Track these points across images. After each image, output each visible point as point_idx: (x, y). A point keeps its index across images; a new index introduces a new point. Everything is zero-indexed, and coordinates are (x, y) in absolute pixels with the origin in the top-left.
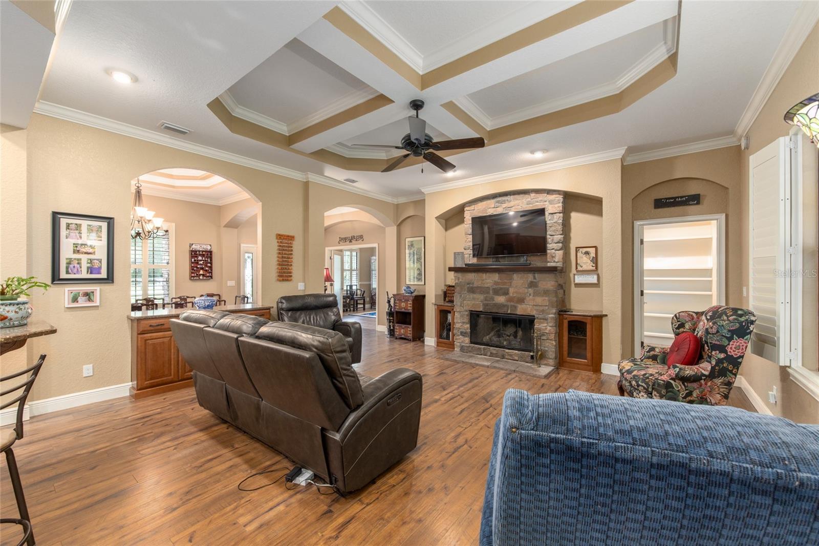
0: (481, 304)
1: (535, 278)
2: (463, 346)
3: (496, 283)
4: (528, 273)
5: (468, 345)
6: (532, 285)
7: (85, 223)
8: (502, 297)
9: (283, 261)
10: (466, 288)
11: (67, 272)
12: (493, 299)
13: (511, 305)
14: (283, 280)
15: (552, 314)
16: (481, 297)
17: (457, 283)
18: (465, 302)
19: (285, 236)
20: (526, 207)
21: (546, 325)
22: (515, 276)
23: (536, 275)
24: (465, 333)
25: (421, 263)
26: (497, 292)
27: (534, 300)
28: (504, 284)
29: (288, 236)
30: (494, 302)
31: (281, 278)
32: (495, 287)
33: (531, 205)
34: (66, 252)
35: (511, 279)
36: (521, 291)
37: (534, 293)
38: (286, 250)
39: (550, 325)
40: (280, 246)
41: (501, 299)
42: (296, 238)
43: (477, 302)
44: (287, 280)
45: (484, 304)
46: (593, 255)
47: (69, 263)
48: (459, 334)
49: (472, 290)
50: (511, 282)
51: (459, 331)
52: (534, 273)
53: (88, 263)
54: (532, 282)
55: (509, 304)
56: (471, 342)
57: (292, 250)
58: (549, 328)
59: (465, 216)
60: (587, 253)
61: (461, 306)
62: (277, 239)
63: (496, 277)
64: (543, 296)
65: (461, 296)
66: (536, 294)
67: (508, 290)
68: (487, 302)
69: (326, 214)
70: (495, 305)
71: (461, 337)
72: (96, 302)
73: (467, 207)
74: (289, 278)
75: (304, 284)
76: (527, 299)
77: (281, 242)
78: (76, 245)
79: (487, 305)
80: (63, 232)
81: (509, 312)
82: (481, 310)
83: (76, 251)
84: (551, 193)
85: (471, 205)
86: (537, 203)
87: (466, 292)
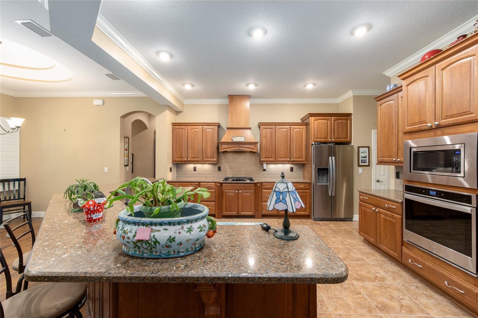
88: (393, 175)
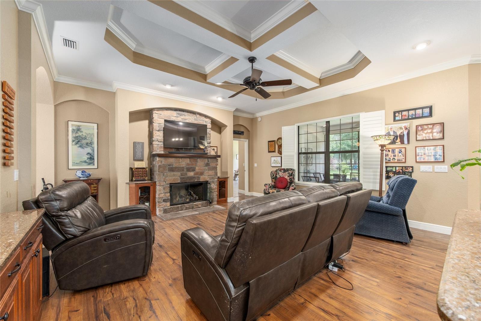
0: (179, 178)
1: (208, 161)
2: (165, 209)
3: (188, 164)
4: (205, 159)
5: (169, 207)
6: (207, 165)
8: (191, 172)
10: (167, 168)
12: (186, 174)
13: (197, 177)
14: (6, 165)
15: (216, 179)
16: (179, 174)
17: (160, 165)
18: (167, 178)
20: (195, 122)
21: (213, 185)
22: (199, 160)
23: (209, 159)
24: (167, 200)
25: (93, 148)
26: (189, 170)
27: (208, 173)
28: (192, 164)
30: (187, 176)
31: (5, 162)
32: (187, 166)
33: (197, 121)
35: (197, 162)
36: (202, 168)
37: (208, 169)
39: (215, 184)
41: (191, 174)
42: (15, 97)
43: (176, 177)
45: (181, 178)
46: (216, 150)
48: (162, 201)
49: (172, 169)
50: (196, 164)
51: (162, 199)
52: (208, 159)
54: (207, 163)
55: (196, 176)
56: (171, 205)
57: (13, 115)
58: (215, 186)
59: (154, 117)
60: (214, 149)
61: (164, 181)
62: (2, 90)
63: (188, 161)
64: (212, 170)
65: (164, 175)
66: (209, 169)
67: (195, 168)
68: (182, 176)
70: (188, 177)
71: (163, 203)
73: (156, 111)
74: (11, 161)
75: (18, 171)
76: (205, 172)
79: (183, 178)
81: (196, 181)
82: (179, 182)
84: (206, 117)
85: (159, 111)
86: (200, 121)
87: (167, 171)
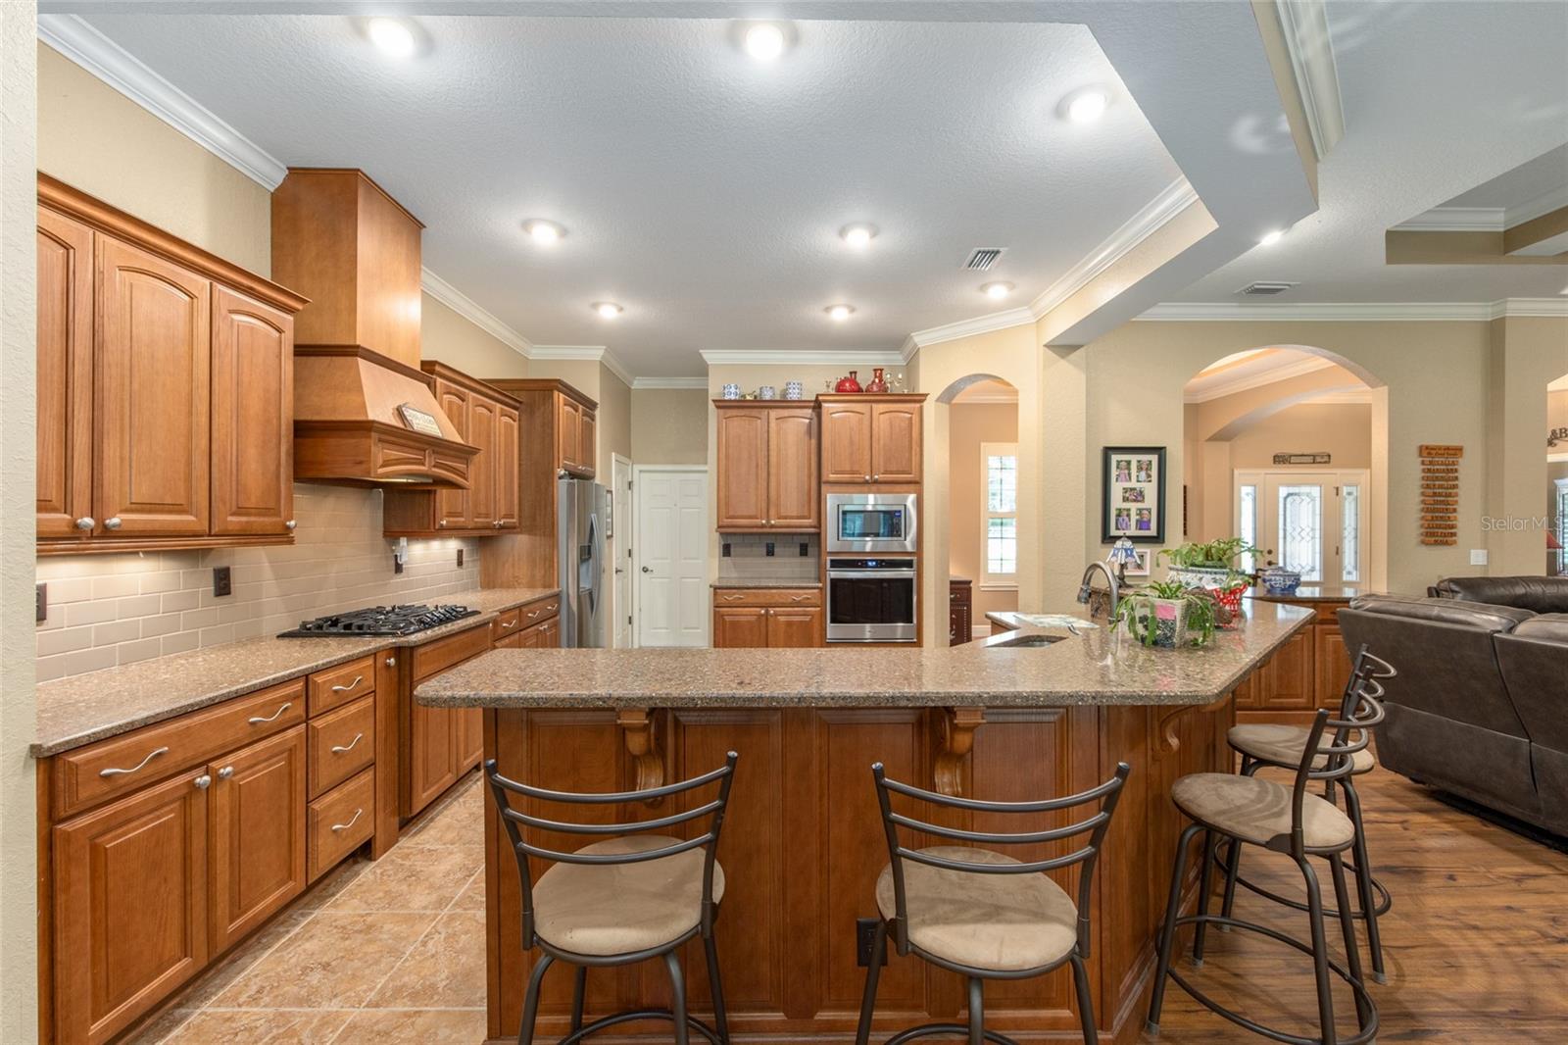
7: (1134, 458)
9: (1437, 502)
11: (1117, 529)
14: (1436, 543)
19: (1440, 448)
29: (1448, 448)
31: (1433, 539)
34: (1117, 502)
38: (1443, 479)
40: (1429, 470)
42: (1467, 452)
44: (1447, 543)
47: (1118, 515)
53: (1137, 514)
57: (1456, 478)
62: (1421, 455)
69: (1552, 386)
72: (1146, 571)
74: (1448, 539)
75: (1485, 551)
77: (1431, 463)
78: (1126, 490)
80: (1114, 472)
83: (1125, 499)
88: (717, 550)
